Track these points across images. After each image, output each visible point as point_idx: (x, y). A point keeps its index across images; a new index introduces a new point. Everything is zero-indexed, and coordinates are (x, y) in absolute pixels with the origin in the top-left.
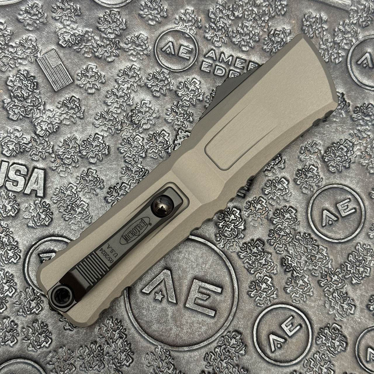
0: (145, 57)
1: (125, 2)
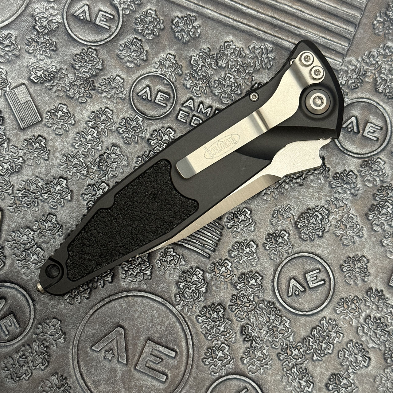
0: (119, 100)
1: (104, 40)
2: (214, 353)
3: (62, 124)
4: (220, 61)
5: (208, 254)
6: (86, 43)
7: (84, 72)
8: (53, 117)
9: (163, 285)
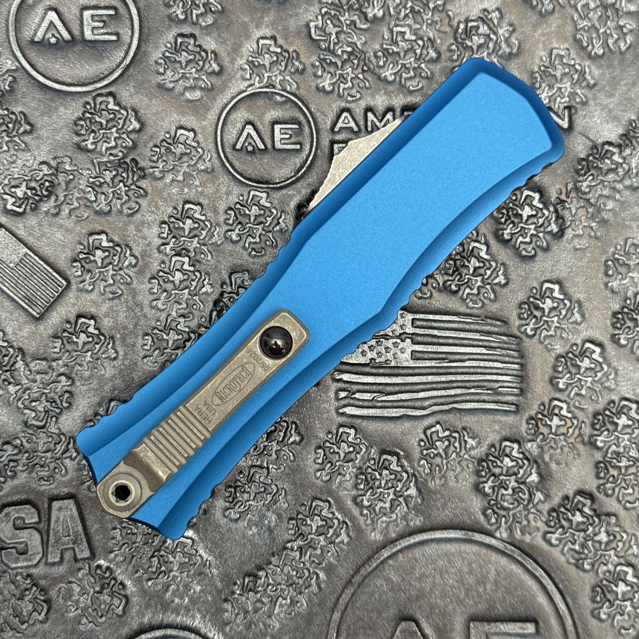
1: (118, 67)
2: (609, 592)
3: (113, 275)
4: (367, 8)
5: (513, 404)
6: (84, 89)
7: (107, 149)
8: (87, 267)
9: (452, 502)
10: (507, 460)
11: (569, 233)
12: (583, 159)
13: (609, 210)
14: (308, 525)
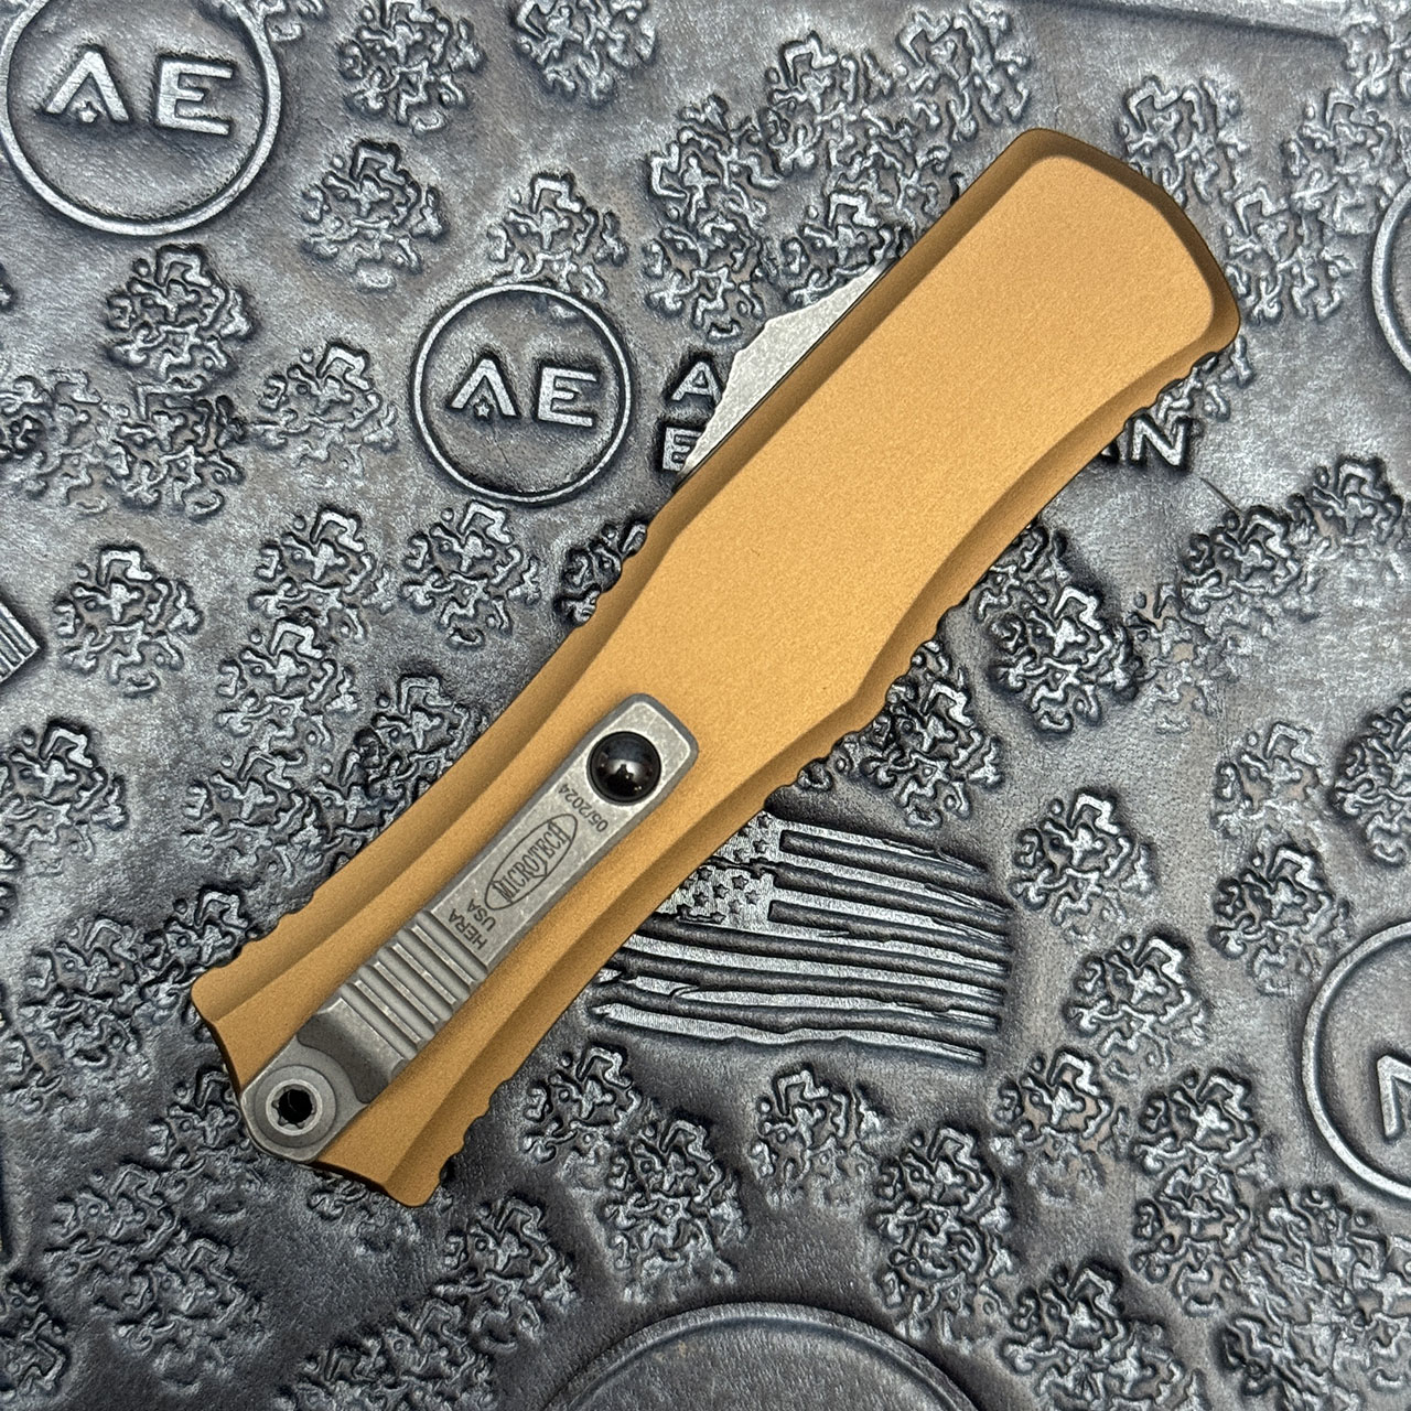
0: (373, 458)
1: (220, 193)
3: (143, 643)
4: (781, 143)
5: (975, 1048)
6: (140, 230)
7: (171, 368)
8: (88, 618)
9: (812, 1245)
10: (944, 1168)
11: (1149, 694)
12: (1203, 538)
13: (1244, 656)
14: (491, 1252)
